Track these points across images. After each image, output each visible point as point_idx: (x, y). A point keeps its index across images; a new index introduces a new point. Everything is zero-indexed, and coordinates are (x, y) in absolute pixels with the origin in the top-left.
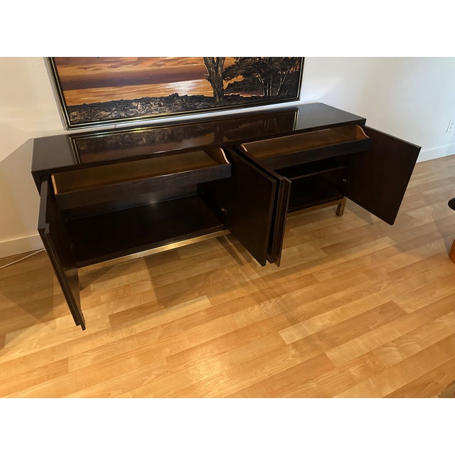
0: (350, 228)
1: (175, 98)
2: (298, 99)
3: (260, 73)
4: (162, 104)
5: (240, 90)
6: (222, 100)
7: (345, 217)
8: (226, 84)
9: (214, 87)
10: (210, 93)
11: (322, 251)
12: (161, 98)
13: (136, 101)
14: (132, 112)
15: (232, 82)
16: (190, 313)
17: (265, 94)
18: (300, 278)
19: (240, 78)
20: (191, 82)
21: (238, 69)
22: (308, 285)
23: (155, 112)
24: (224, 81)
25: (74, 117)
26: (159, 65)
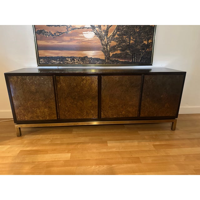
0: (178, 138)
1: (86, 58)
2: (151, 65)
3: (130, 50)
4: (80, 60)
5: (118, 57)
6: (109, 61)
7: (176, 132)
8: (111, 54)
9: (105, 55)
10: (103, 57)
11: (153, 146)
12: (79, 57)
13: (68, 57)
14: (66, 62)
15: (114, 53)
16: (56, 160)
17: (133, 60)
18: (130, 158)
19: (119, 52)
20: (94, 51)
21: (118, 47)
22: (133, 163)
23: (76, 63)
24: (110, 53)
25: (41, 61)
26: (80, 43)
